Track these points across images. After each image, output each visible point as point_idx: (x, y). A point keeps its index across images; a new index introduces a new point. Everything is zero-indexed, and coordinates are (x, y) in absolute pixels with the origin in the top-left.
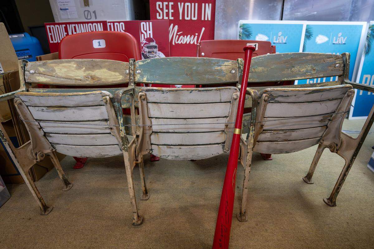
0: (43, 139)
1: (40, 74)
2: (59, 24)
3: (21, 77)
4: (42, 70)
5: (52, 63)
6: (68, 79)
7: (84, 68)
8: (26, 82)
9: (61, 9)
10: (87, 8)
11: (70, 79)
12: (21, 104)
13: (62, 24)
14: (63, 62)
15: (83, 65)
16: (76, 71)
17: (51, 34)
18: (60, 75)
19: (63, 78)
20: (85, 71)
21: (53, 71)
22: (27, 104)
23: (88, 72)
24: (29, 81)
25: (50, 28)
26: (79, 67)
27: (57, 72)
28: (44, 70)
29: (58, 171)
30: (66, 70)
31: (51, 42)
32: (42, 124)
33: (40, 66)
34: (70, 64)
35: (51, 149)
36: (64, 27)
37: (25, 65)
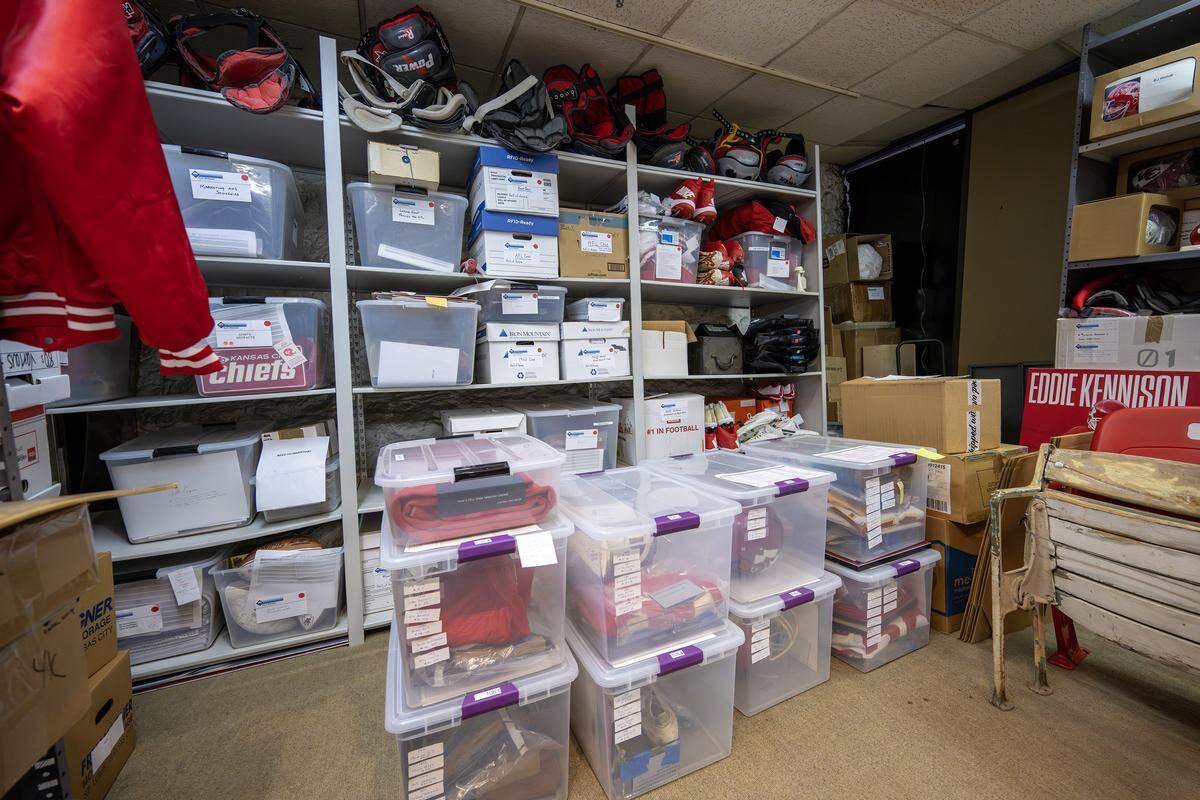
0: (1046, 576)
1: (1072, 470)
2: (1062, 372)
3: (1039, 469)
4: (1077, 464)
5: (1101, 457)
6: (1129, 489)
7: (1176, 479)
8: (1044, 479)
9: (1079, 347)
10: (1152, 345)
11: (1133, 491)
12: (1041, 510)
13: (1069, 372)
14: (1125, 460)
15: (1174, 473)
16: (1154, 480)
17: (1036, 388)
18: (1114, 480)
19: (1119, 486)
20: (1176, 484)
21: (1101, 470)
22: (1050, 512)
23: (1184, 488)
24: (1050, 477)
25: (1038, 378)
26: (1162, 474)
27: (1107, 473)
28: (1082, 465)
29: (1036, 646)
30: (1128, 473)
31: (1031, 401)
32: (1061, 551)
33: (1075, 458)
34: (1140, 466)
35: (1051, 599)
36: (1074, 378)
37: (1050, 452)
